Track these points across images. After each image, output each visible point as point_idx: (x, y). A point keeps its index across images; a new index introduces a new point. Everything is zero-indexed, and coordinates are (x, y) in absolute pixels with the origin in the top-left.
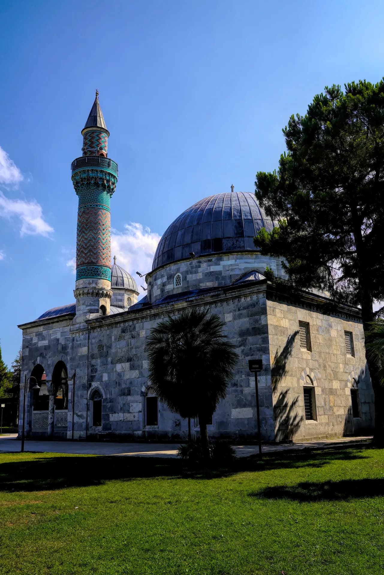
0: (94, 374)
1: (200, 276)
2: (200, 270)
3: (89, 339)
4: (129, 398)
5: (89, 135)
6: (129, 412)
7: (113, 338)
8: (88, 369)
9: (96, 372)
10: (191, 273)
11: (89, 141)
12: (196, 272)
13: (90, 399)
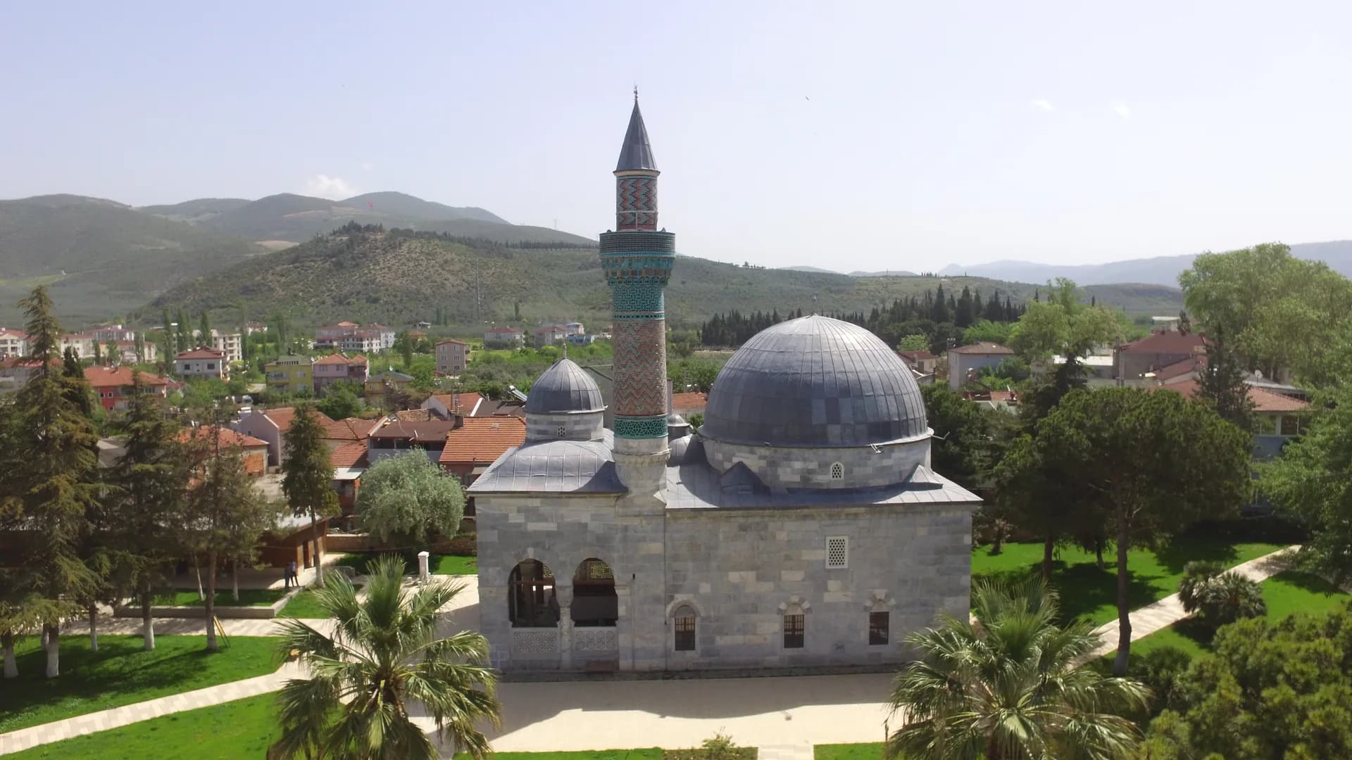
0: (680, 583)
1: (869, 470)
2: (869, 463)
3: (665, 531)
4: (755, 617)
5: (630, 183)
6: (755, 634)
7: (721, 536)
8: (665, 575)
9: (684, 580)
10: (859, 466)
11: (631, 195)
12: (866, 466)
13: (671, 616)
